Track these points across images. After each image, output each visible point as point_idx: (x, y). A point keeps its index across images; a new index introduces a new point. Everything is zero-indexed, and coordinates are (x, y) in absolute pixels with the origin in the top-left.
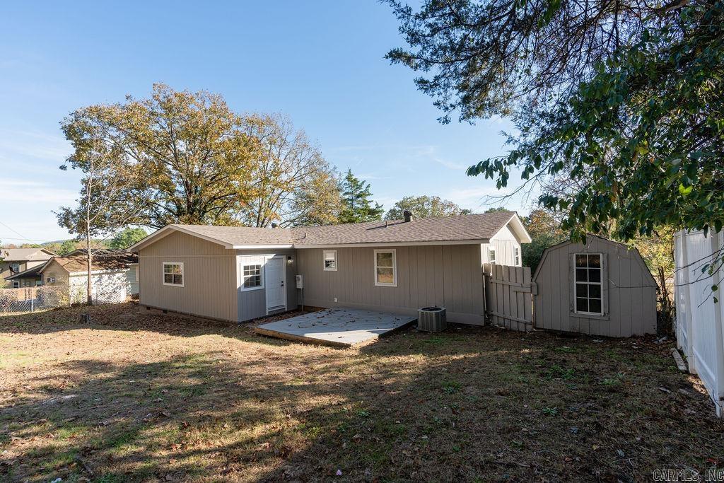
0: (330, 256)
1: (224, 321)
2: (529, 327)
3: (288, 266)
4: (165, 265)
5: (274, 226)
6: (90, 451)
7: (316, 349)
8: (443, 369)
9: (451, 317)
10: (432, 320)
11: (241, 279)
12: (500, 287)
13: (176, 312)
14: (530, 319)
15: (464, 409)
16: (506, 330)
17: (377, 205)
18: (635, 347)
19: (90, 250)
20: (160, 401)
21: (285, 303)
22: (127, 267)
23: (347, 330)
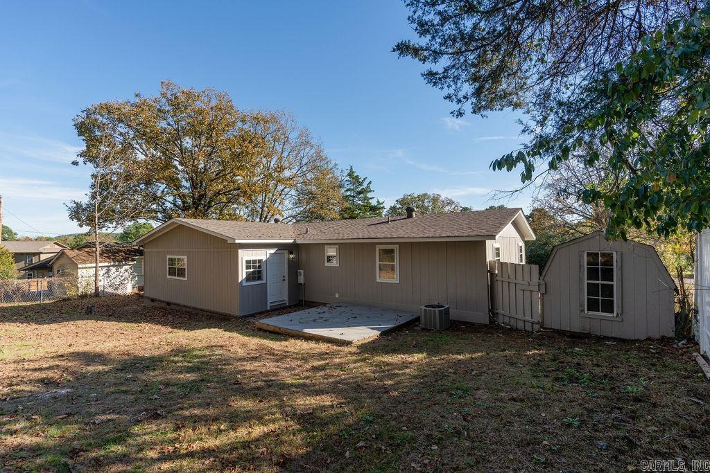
0: (332, 252)
1: (226, 315)
2: (536, 327)
3: (290, 261)
4: (169, 259)
5: (276, 221)
6: (78, 453)
7: (317, 346)
8: (450, 370)
9: (454, 314)
10: (435, 318)
11: (243, 273)
12: (505, 285)
13: (179, 305)
14: (537, 318)
15: (476, 416)
16: (511, 329)
17: (378, 201)
18: (652, 351)
19: (97, 243)
20: (156, 399)
21: (286, 298)
22: (133, 260)
23: (349, 327)
